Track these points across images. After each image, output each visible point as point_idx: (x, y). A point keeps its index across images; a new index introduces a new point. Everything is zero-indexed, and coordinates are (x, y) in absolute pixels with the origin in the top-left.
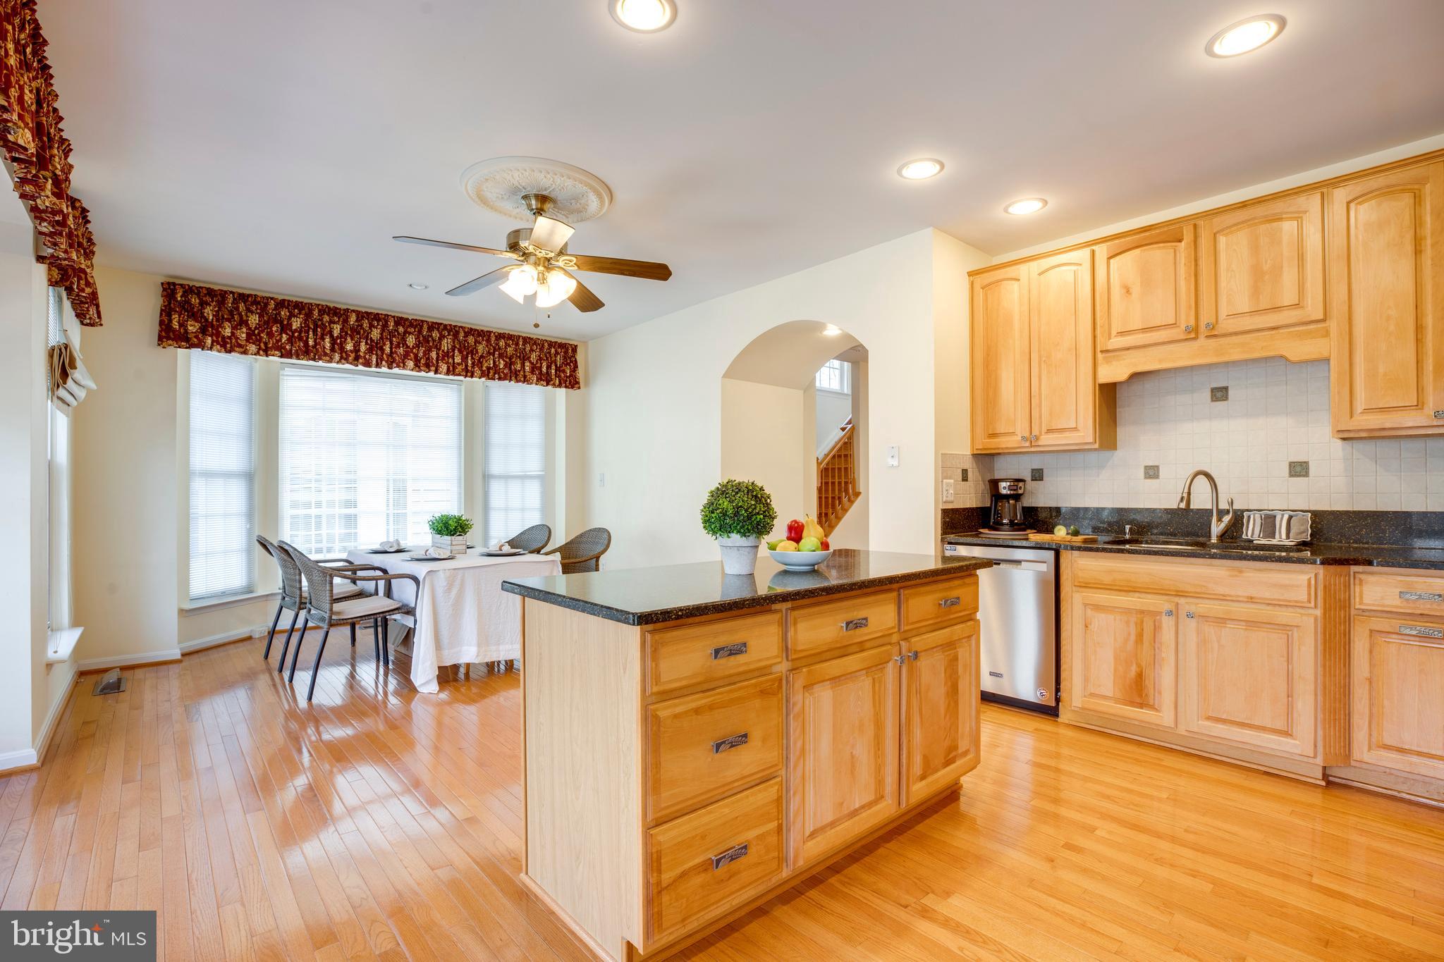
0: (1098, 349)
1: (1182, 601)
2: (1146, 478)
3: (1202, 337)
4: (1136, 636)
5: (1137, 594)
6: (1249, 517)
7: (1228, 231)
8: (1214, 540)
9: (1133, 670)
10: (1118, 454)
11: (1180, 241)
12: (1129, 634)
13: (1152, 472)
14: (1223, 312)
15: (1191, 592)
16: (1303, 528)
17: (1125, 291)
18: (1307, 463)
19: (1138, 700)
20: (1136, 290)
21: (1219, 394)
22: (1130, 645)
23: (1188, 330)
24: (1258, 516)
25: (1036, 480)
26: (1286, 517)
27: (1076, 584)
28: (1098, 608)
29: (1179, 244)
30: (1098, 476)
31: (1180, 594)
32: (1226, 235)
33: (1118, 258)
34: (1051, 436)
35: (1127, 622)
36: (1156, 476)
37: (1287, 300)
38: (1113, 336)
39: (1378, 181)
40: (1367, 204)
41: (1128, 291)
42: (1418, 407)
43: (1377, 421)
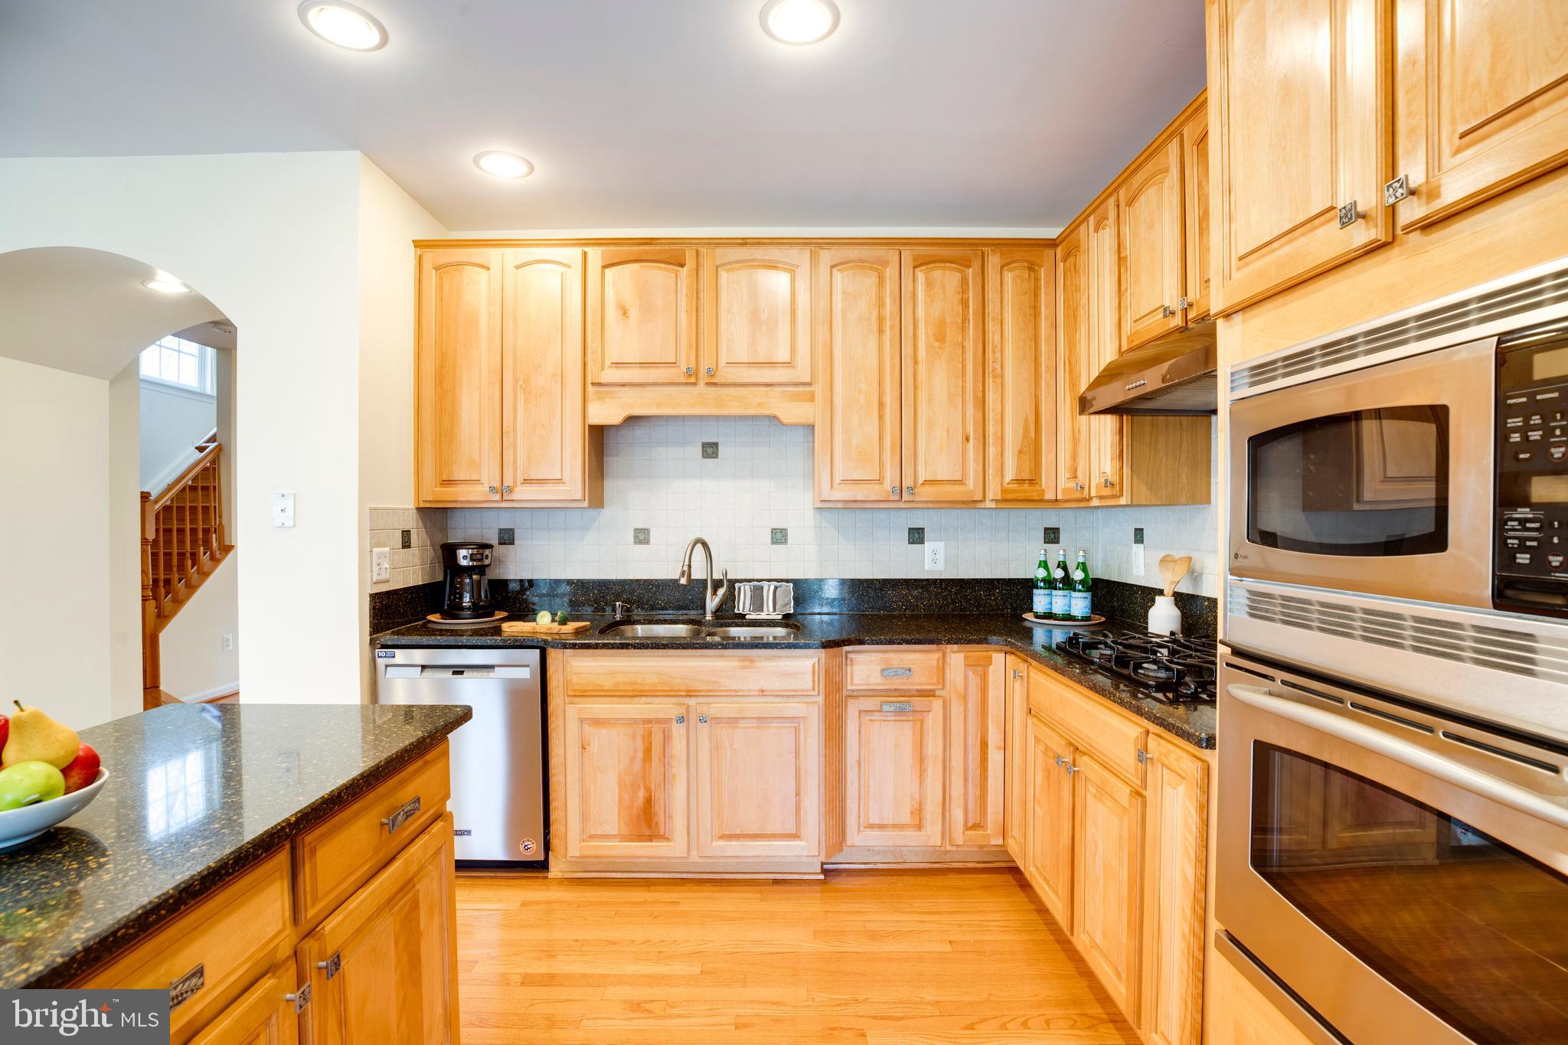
0: (589, 381)
1: (692, 702)
2: (635, 543)
3: (702, 383)
4: (644, 753)
5: (644, 699)
6: (739, 588)
7: (729, 267)
8: (709, 617)
9: (641, 794)
10: (606, 513)
11: (682, 265)
12: (636, 751)
13: (642, 536)
14: (724, 358)
15: (703, 691)
16: (787, 600)
17: (621, 312)
18: (786, 530)
19: (647, 832)
20: (634, 313)
21: (710, 450)
22: (637, 765)
23: (689, 373)
24: (748, 588)
25: (505, 544)
26: (772, 588)
27: (570, 693)
28: (597, 722)
29: (681, 269)
30: (582, 540)
31: (690, 693)
32: (728, 271)
33: (614, 269)
34: (528, 488)
35: (633, 737)
36: (646, 541)
37: (783, 355)
38: (606, 367)
39: (854, 253)
40: (845, 273)
41: (625, 313)
42: (879, 482)
43: (852, 492)
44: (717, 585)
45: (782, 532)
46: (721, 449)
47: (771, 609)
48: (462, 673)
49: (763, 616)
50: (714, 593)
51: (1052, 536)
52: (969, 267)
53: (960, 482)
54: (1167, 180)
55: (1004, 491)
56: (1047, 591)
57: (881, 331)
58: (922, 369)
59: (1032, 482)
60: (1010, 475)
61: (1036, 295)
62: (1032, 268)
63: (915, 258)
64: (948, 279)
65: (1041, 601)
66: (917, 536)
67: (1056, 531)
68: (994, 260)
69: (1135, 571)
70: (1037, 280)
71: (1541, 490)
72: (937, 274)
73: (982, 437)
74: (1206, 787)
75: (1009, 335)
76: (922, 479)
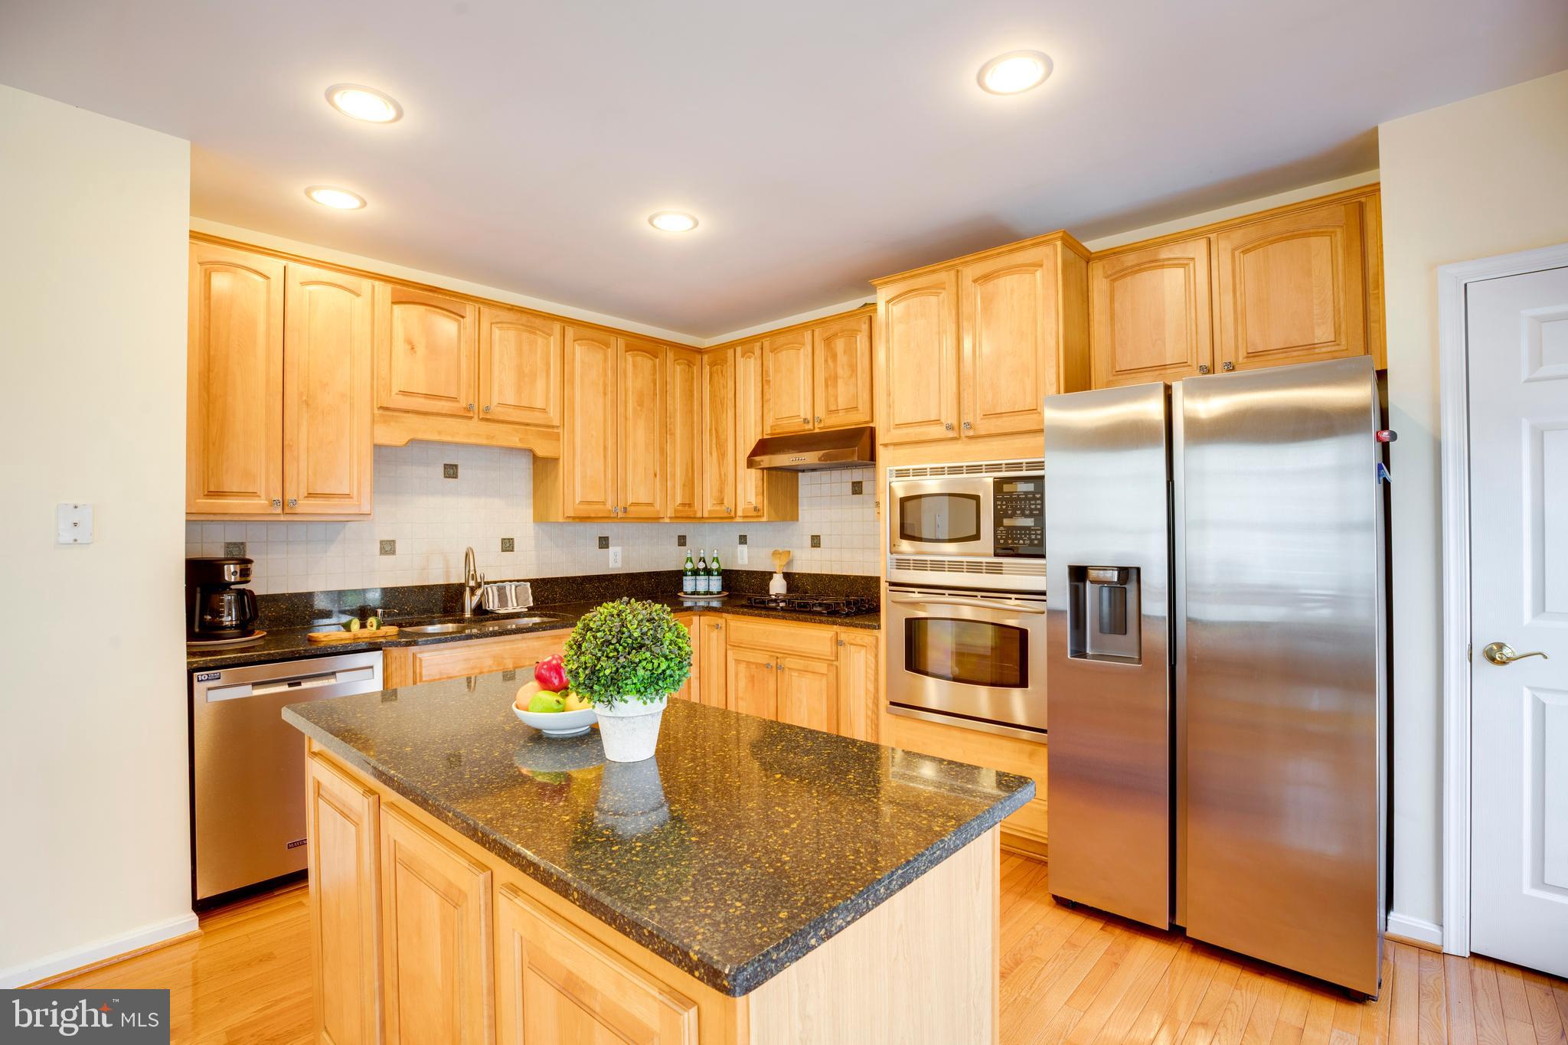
0: (375, 404)
2: (381, 553)
3: (477, 418)
6: (492, 588)
7: (502, 326)
8: (468, 615)
10: (351, 526)
11: (464, 318)
13: (388, 548)
14: (495, 401)
16: (527, 595)
17: (410, 347)
20: (421, 349)
21: (451, 471)
23: (467, 408)
24: (495, 589)
26: (513, 587)
29: (462, 320)
30: (326, 552)
32: (500, 329)
33: (402, 307)
34: (312, 501)
36: (393, 552)
37: (539, 404)
38: (393, 393)
39: (588, 333)
40: (583, 347)
41: (413, 348)
42: (604, 503)
43: (584, 510)
45: (511, 540)
46: (460, 471)
47: (515, 604)
48: (299, 684)
49: (510, 610)
50: (473, 594)
51: (682, 541)
52: (657, 358)
53: (651, 504)
55: (675, 510)
56: (694, 577)
57: (605, 394)
58: (630, 423)
59: (690, 505)
60: (679, 501)
61: (692, 383)
62: (690, 364)
63: (627, 345)
64: (645, 362)
65: (688, 584)
66: (604, 542)
67: (684, 537)
68: (671, 355)
69: (740, 562)
70: (693, 373)
71: (1007, 522)
72: (639, 359)
73: (662, 474)
74: (877, 647)
75: (678, 407)
76: (630, 501)
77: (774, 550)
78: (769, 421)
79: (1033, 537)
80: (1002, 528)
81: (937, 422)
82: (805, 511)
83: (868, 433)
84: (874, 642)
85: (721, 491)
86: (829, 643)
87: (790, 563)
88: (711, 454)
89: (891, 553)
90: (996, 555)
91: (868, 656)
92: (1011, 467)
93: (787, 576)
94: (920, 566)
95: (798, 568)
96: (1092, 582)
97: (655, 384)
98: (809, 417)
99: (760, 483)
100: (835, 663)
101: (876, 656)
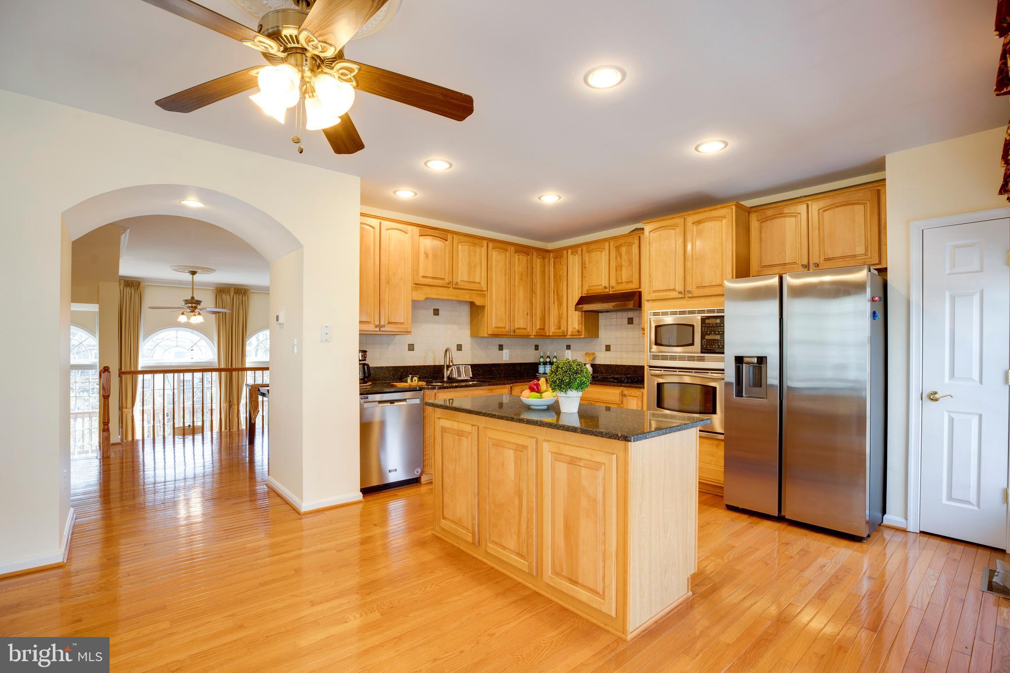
0: (414, 282)
2: (409, 350)
7: (462, 244)
8: (446, 379)
10: (397, 337)
11: (447, 241)
13: (411, 348)
14: (459, 280)
16: (470, 372)
20: (430, 257)
21: (436, 312)
23: (449, 283)
24: (456, 368)
26: (464, 367)
30: (388, 349)
33: (423, 238)
34: (390, 326)
36: (413, 350)
37: (477, 280)
38: (420, 277)
39: (498, 245)
41: (427, 256)
42: (505, 328)
43: (497, 331)
44: (448, 367)
45: (460, 345)
46: (440, 312)
47: (465, 376)
48: (393, 403)
49: (462, 378)
50: (447, 370)
51: (537, 348)
52: (528, 255)
53: (525, 329)
54: (604, 252)
55: (537, 332)
56: (544, 366)
57: (505, 274)
58: (517, 287)
59: (543, 329)
60: (538, 328)
61: (545, 268)
62: (544, 258)
63: (515, 250)
64: (524, 258)
65: (541, 369)
66: (501, 348)
67: (538, 346)
68: (535, 254)
70: (545, 262)
71: (707, 337)
72: (521, 256)
73: (531, 314)
74: (642, 397)
75: (538, 280)
76: (516, 327)
77: (585, 352)
78: (586, 288)
79: (720, 344)
80: (705, 340)
81: (674, 290)
82: (602, 333)
83: (638, 294)
84: (641, 395)
85: (559, 322)
86: (618, 395)
87: (594, 359)
88: (554, 303)
89: (650, 352)
90: (702, 352)
91: (638, 402)
92: (709, 311)
93: (593, 366)
94: (665, 358)
95: (598, 362)
96: (745, 363)
97: (528, 269)
98: (607, 285)
99: (581, 319)
100: (621, 405)
101: (642, 401)
